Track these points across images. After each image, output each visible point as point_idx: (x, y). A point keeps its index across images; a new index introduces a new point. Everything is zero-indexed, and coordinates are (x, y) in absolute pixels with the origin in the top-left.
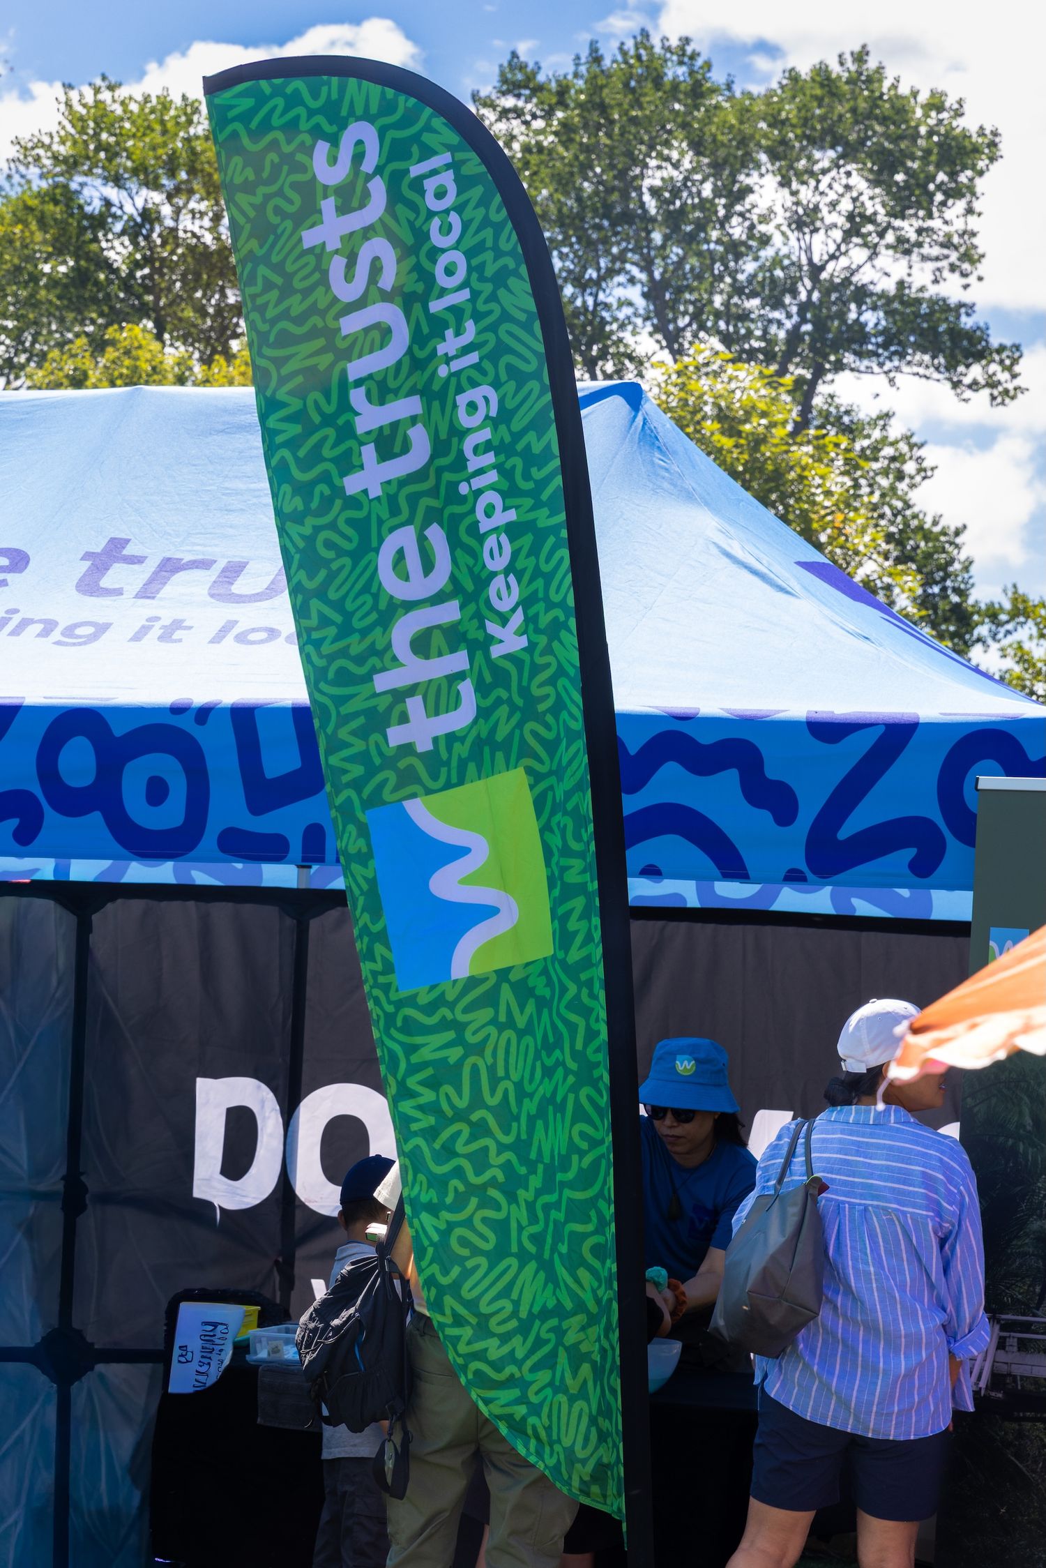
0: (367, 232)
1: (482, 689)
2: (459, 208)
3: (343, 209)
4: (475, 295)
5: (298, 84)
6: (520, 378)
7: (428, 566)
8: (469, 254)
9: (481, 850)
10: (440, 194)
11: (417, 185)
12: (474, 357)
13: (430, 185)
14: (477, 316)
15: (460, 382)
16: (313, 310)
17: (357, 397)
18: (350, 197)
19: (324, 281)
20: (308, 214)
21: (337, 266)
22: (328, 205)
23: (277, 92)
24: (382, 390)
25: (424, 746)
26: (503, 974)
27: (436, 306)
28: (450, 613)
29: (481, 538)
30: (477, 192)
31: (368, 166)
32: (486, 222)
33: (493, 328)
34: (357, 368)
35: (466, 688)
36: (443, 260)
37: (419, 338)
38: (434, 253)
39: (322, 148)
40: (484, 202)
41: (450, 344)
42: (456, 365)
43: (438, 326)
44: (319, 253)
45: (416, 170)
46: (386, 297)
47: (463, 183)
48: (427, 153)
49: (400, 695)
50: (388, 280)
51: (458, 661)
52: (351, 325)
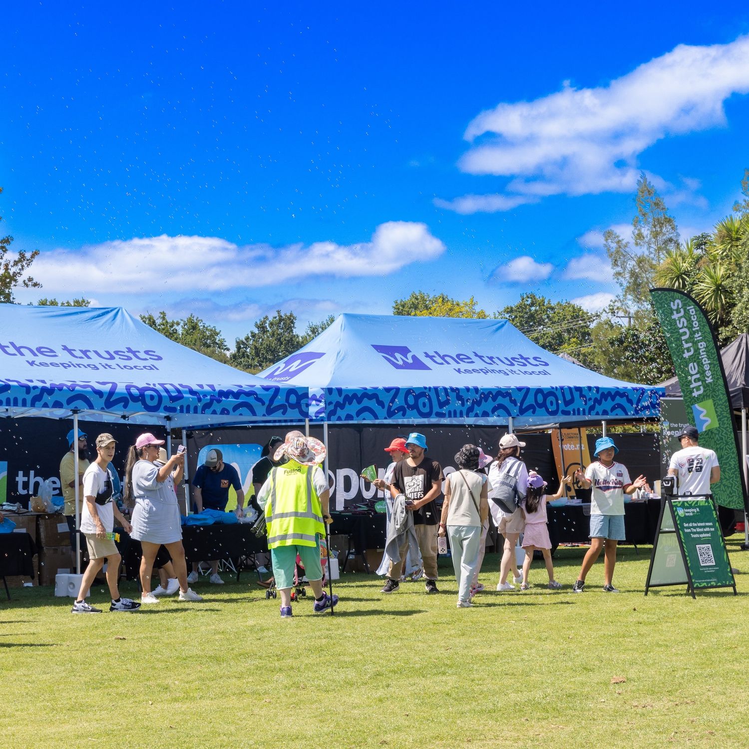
0: (681, 317)
1: (704, 387)
2: (696, 315)
3: (677, 313)
4: (700, 328)
5: (666, 292)
6: (709, 341)
7: (695, 369)
8: (699, 322)
9: (705, 412)
10: (693, 312)
11: (689, 310)
12: (701, 338)
13: (691, 310)
14: (701, 332)
15: (699, 341)
16: (676, 328)
17: (683, 342)
18: (678, 311)
19: (676, 324)
20: (672, 313)
21: (678, 322)
22: (675, 312)
23: (663, 293)
24: (687, 342)
25: (696, 396)
26: (709, 430)
27: (694, 329)
28: (698, 376)
29: (704, 365)
30: (698, 312)
31: (680, 307)
32: (700, 317)
33: (704, 333)
34: (683, 338)
35: (701, 387)
36: (694, 323)
37: (691, 334)
38: (693, 321)
39: (672, 303)
40: (700, 314)
41: (696, 335)
42: (698, 339)
43: (694, 332)
44: (675, 319)
45: (688, 308)
46: (685, 327)
47: (696, 311)
48: (689, 306)
49: (693, 388)
50: (685, 325)
51: (700, 383)
52: (681, 331)
